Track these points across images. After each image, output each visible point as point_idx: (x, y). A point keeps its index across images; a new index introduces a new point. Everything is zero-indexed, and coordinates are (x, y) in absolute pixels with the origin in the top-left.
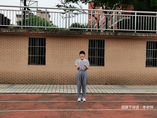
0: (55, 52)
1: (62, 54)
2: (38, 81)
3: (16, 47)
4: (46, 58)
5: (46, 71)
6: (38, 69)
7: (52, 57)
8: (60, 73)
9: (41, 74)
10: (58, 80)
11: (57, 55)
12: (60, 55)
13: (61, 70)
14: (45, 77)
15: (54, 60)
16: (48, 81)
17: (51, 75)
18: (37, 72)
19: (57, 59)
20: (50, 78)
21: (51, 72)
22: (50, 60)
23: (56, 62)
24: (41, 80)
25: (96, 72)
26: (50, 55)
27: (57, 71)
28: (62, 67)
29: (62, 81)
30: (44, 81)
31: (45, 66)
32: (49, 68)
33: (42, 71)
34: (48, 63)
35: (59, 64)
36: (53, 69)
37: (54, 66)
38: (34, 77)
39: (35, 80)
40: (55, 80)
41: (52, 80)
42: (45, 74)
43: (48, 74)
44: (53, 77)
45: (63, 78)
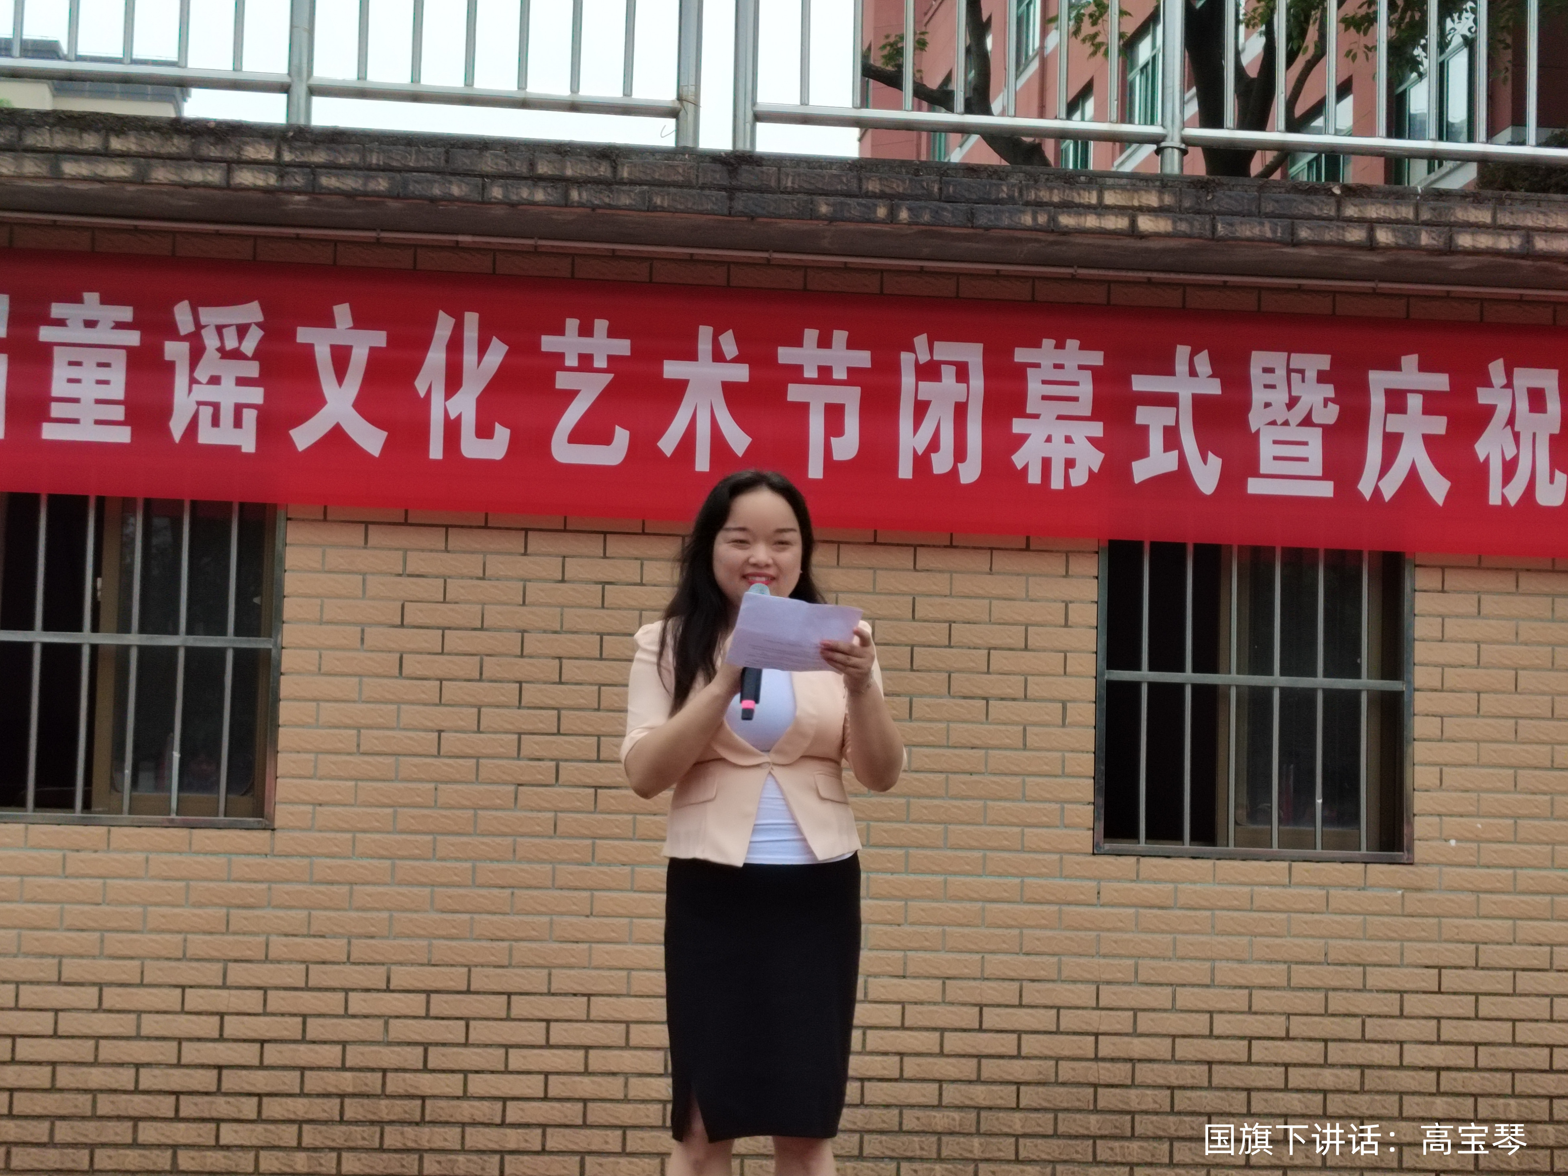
0: (470, 563)
1: (606, 620)
2: (122, 1132)
4: (287, 686)
5: (279, 946)
6: (132, 903)
7: (396, 672)
8: (550, 994)
9: (183, 1012)
10: (508, 1131)
11: (507, 629)
12: (555, 632)
13: (574, 920)
14: (248, 1054)
15: (444, 725)
16: (315, 1149)
17: (387, 1018)
18: (94, 957)
19: (498, 707)
20: (350, 1090)
21: (382, 970)
22: (354, 732)
23: (483, 775)
24: (182, 1126)
25: (1256, 973)
26: (367, 630)
27: (505, 944)
28: (593, 869)
29: (594, 1148)
30: (229, 1133)
31: (267, 834)
32: (332, 883)
33: (211, 933)
34: (320, 779)
35: (534, 814)
36: (416, 911)
37: (439, 838)
38: (39, 1063)
39: (63, 1118)
40: (459, 1118)
41: (387, 1118)
42: (252, 1000)
43: (309, 1001)
44: (420, 1066)
45: (621, 1080)
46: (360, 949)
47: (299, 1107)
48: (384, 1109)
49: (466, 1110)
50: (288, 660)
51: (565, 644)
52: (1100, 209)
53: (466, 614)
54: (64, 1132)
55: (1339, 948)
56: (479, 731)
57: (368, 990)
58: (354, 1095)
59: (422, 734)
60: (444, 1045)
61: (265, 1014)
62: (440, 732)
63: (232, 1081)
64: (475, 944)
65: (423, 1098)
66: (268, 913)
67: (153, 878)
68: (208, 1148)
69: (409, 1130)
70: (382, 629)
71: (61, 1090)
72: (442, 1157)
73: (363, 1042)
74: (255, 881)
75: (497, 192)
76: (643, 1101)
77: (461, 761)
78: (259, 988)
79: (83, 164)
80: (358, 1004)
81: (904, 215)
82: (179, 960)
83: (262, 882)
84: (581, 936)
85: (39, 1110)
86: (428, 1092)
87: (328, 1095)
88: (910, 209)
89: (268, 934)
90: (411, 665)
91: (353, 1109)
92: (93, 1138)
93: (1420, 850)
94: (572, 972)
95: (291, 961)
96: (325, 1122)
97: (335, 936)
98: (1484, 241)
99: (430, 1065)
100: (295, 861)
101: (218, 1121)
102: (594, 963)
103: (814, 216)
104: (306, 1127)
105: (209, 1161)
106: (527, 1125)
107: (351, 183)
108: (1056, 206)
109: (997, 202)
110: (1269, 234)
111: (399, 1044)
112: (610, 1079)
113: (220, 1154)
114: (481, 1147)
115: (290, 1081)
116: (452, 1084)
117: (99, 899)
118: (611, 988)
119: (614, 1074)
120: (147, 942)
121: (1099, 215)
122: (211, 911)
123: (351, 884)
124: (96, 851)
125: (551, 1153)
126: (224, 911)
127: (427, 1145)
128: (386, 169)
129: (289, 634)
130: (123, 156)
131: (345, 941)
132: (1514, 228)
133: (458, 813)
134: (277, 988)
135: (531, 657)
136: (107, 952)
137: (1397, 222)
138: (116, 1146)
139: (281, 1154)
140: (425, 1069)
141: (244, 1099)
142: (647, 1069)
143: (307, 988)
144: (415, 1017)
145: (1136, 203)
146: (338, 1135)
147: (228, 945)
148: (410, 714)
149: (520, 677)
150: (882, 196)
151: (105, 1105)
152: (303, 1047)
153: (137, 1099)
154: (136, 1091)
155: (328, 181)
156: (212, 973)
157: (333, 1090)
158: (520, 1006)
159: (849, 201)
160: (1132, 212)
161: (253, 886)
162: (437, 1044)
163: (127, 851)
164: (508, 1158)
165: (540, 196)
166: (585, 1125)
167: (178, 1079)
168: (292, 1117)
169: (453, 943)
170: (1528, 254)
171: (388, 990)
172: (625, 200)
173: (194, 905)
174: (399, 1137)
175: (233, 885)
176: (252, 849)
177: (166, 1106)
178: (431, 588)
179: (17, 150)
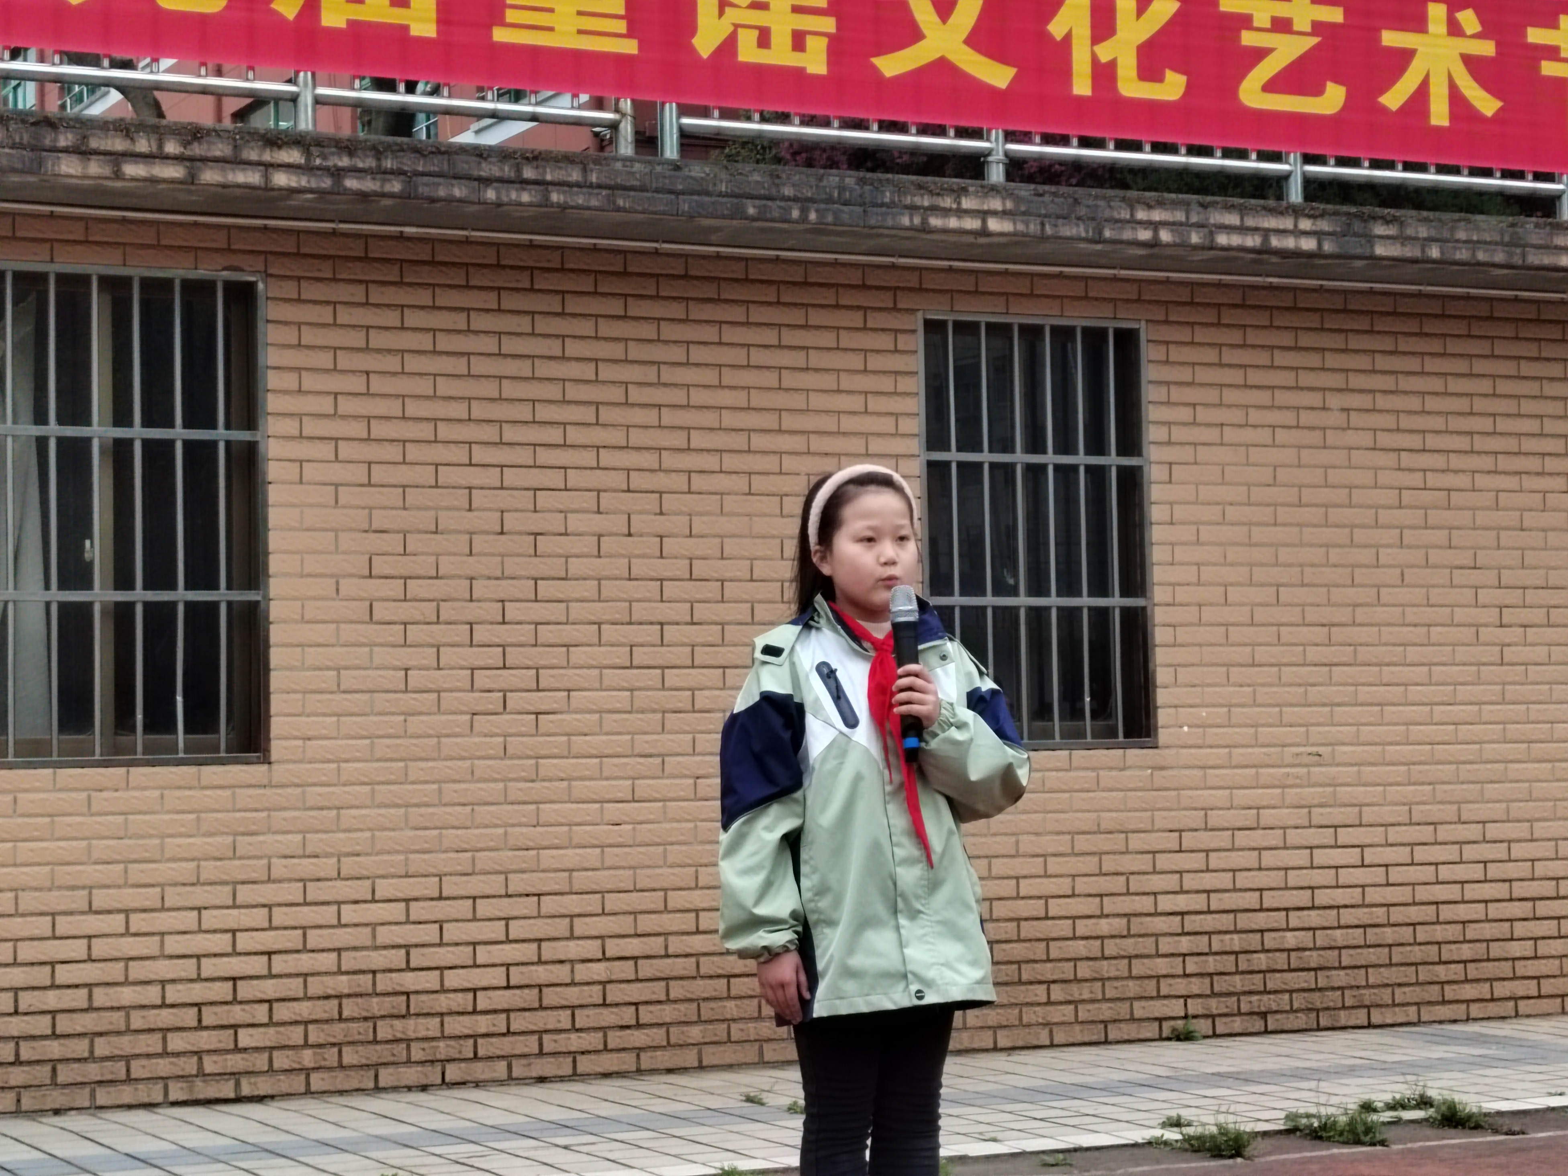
0: (425, 519)
1: (538, 567)
2: (153, 1043)
4: (275, 634)
5: (279, 868)
6: (151, 836)
7: (367, 618)
8: (508, 896)
9: (201, 931)
10: (480, 1018)
11: (459, 577)
12: (497, 579)
13: (524, 830)
14: (258, 965)
15: (411, 663)
16: (320, 1046)
17: (373, 926)
18: (119, 887)
19: (453, 646)
20: (346, 991)
21: (368, 883)
22: (334, 673)
23: (444, 706)
24: (205, 1033)
25: (1050, 844)
26: (342, 581)
27: (469, 855)
28: (537, 785)
29: (550, 1026)
30: (246, 1038)
31: (264, 768)
32: (322, 809)
33: (220, 859)
34: (308, 716)
35: (488, 739)
36: (394, 830)
37: (410, 764)
38: (77, 986)
39: (101, 1034)
40: (439, 1009)
41: (378, 1014)
42: (259, 917)
43: (307, 915)
44: (404, 966)
45: (567, 967)
46: (349, 866)
47: (304, 1009)
48: (376, 1006)
49: (443, 1002)
50: (275, 611)
51: (505, 589)
52: (961, 212)
53: (423, 565)
54: (102, 1047)
55: (1109, 820)
56: (439, 668)
57: (356, 902)
58: (349, 996)
59: (392, 672)
60: (423, 946)
61: (271, 928)
62: (407, 670)
63: (245, 990)
64: (444, 856)
65: (408, 994)
66: (268, 838)
67: (169, 812)
68: (227, 1051)
69: (398, 1024)
70: (355, 581)
71: (98, 1009)
72: (426, 1045)
73: (355, 949)
74: (256, 810)
75: (491, 194)
76: (588, 984)
77: (425, 695)
78: (264, 906)
79: (141, 166)
80: (349, 913)
81: (813, 216)
82: (193, 884)
83: (262, 810)
84: (531, 844)
85: (79, 1029)
86: (412, 988)
87: (327, 997)
88: (817, 211)
89: (270, 858)
90: (381, 611)
91: (350, 1008)
92: (128, 1050)
93: (1163, 736)
94: (524, 876)
95: (290, 880)
96: (327, 1021)
97: (327, 855)
98: (1236, 240)
99: (413, 965)
100: (290, 790)
101: (235, 1027)
102: (542, 867)
103: (744, 216)
104: (311, 1027)
105: (229, 1064)
106: (495, 1011)
107: (369, 185)
108: (926, 209)
109: (882, 205)
110: (1083, 235)
111: (385, 947)
112: (558, 966)
113: (239, 1056)
114: (458, 1033)
115: (294, 987)
116: (430, 980)
117: (122, 834)
118: (556, 888)
119: (561, 962)
120: (165, 871)
121: (959, 217)
122: (219, 839)
123: (338, 808)
124: (116, 790)
125: (514, 1034)
126: (230, 839)
127: (413, 1035)
128: (401, 173)
129: (275, 586)
130: (176, 158)
131: (335, 860)
132: (1256, 229)
133: (426, 740)
134: (280, 905)
135: (479, 601)
136: (130, 882)
137: (1173, 224)
138: (148, 1056)
139: (290, 1053)
140: (409, 968)
141: (256, 1006)
142: (590, 956)
143: (306, 904)
144: (397, 923)
145: (985, 207)
146: (338, 1032)
147: (235, 869)
148: (381, 655)
149: (470, 618)
150: (796, 199)
151: (138, 1020)
152: (304, 956)
153: (165, 1012)
154: (164, 1005)
155: (351, 183)
156: (223, 894)
157: (331, 992)
158: (485, 908)
159: (769, 203)
160: (984, 214)
161: (255, 814)
162: (416, 946)
163: (145, 788)
164: (480, 1041)
165: (525, 198)
166: (541, 1008)
167: (198, 992)
168: (299, 1018)
169: (426, 856)
170: (1265, 250)
171: (374, 901)
172: (594, 203)
173: (204, 835)
174: (389, 1030)
175: (238, 815)
176: (253, 782)
177: (189, 1017)
178: (393, 542)
179: (82, 152)
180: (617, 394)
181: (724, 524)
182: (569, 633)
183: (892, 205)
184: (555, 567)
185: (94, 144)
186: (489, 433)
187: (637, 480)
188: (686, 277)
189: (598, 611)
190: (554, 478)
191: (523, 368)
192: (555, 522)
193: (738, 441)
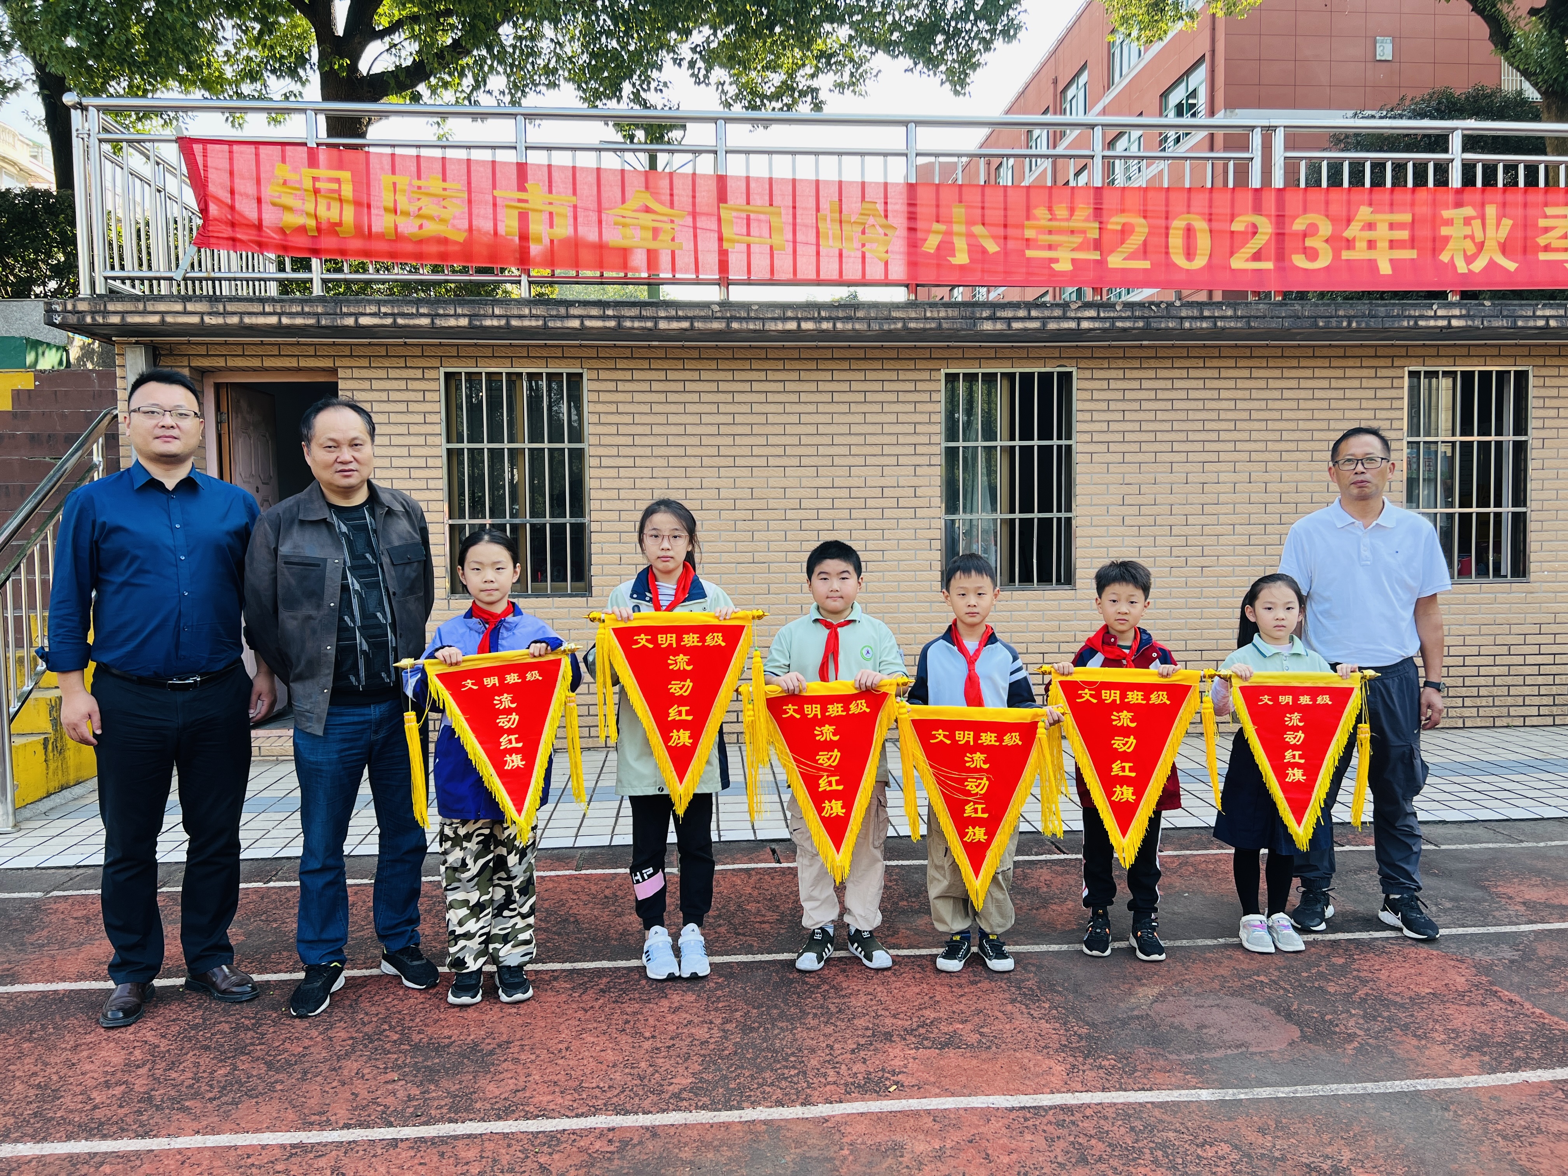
0: (1150, 478)
1: (1204, 498)
3: (845, 450)
7: (1121, 524)
11: (1166, 504)
12: (1184, 505)
13: (1195, 621)
19: (1162, 536)
22: (1106, 549)
23: (1157, 564)
25: (1466, 630)
26: (1110, 507)
28: (1202, 600)
31: (1073, 591)
50: (1076, 521)
51: (1188, 509)
52: (1436, 317)
53: (1150, 499)
55: (1500, 618)
67: (1030, 611)
70: (1116, 507)
75: (1187, 325)
79: (1021, 323)
81: (1354, 325)
83: (1072, 611)
84: (1198, 627)
88: (1357, 322)
89: (1075, 632)
90: (1127, 521)
93: (1533, 576)
94: (1194, 642)
100: (1085, 602)
102: (1203, 638)
103: (1317, 327)
107: (1128, 324)
108: (1417, 317)
109: (1392, 317)
117: (1010, 620)
120: (1029, 637)
121: (1435, 320)
122: (1053, 623)
126: (1058, 623)
128: (1142, 318)
129: (1075, 511)
130: (1037, 318)
135: (1175, 515)
137: (1558, 316)
145: (1450, 314)
149: (1171, 524)
150: (1345, 317)
155: (1119, 324)
159: (1331, 320)
160: (1449, 318)
163: (1020, 601)
165: (1204, 325)
172: (1239, 325)
173: (1046, 621)
175: (1061, 612)
176: (1068, 598)
178: (1135, 489)
179: (993, 318)
180: (1245, 415)
181: (1298, 476)
182: (1219, 529)
183: (1398, 316)
184: (1213, 498)
185: (998, 314)
186: (1182, 436)
187: (1254, 456)
188: (1282, 357)
189: (1234, 518)
190: (1214, 457)
191: (1200, 404)
192: (1213, 477)
193: (1307, 435)
